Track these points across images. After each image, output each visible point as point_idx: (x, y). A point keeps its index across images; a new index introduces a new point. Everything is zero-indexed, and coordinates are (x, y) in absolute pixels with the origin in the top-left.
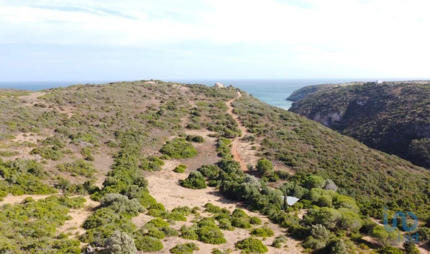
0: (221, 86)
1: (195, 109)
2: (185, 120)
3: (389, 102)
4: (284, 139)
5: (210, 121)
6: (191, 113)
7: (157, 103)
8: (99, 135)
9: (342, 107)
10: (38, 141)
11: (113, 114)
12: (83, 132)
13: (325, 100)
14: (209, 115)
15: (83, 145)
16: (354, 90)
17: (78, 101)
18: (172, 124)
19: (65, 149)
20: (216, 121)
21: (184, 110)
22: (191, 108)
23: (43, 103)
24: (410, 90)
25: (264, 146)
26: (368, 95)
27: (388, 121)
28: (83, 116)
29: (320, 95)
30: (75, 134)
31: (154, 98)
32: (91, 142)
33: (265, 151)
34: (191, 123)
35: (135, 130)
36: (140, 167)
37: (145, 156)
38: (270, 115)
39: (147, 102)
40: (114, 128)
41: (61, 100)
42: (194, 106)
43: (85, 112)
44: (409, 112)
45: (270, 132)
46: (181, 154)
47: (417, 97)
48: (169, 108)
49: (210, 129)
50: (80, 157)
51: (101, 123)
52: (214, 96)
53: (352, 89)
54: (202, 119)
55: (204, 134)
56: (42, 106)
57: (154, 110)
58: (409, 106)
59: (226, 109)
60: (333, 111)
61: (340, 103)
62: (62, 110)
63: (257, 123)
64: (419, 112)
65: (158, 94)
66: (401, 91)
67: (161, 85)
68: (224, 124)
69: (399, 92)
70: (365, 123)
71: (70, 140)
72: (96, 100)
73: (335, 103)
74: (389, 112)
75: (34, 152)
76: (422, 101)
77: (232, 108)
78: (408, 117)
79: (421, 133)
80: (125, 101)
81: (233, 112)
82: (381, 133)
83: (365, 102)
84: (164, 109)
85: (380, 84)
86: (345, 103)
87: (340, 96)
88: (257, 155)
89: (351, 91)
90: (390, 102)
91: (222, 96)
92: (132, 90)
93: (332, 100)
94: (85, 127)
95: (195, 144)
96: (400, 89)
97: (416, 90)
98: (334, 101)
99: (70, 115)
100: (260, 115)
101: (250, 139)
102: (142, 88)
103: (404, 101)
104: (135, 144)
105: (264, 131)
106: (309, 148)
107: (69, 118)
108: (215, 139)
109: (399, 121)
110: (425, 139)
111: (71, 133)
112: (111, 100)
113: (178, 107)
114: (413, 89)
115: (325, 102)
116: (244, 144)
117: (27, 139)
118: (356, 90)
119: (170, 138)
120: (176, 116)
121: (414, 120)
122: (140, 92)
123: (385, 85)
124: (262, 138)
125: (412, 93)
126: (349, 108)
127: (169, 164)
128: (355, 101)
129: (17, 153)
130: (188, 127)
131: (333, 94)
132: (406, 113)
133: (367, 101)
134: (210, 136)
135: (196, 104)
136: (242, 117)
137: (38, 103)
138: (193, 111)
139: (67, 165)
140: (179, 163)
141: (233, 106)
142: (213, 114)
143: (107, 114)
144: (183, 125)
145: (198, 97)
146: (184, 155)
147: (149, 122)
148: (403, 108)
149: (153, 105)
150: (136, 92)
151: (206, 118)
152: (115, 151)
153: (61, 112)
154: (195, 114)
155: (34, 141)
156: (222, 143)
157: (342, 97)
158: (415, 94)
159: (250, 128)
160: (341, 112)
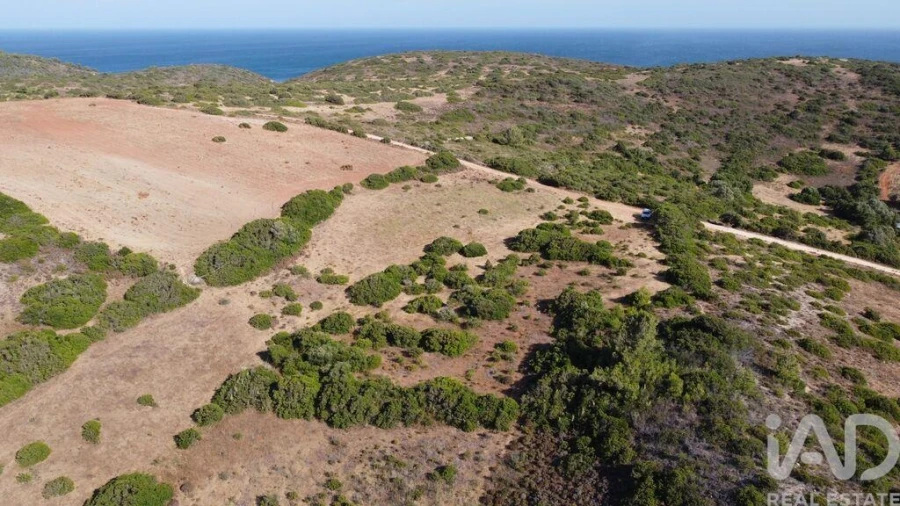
1: (852, 113)
2: (828, 129)
5: (868, 133)
6: (842, 119)
7: (792, 99)
8: (708, 136)
10: (647, 135)
11: (726, 111)
12: (690, 130)
14: (871, 124)
15: (691, 144)
17: (685, 90)
18: (806, 132)
19: (673, 146)
20: (879, 134)
21: (833, 113)
22: (845, 111)
23: (644, 90)
28: (690, 111)
30: (682, 131)
31: (790, 91)
32: (698, 142)
34: (837, 134)
35: (752, 134)
36: (749, 175)
37: (758, 166)
39: (778, 97)
40: (726, 129)
41: (663, 87)
42: (852, 109)
43: (693, 106)
46: (804, 170)
48: (808, 109)
49: (863, 145)
50: (687, 155)
51: (711, 122)
52: (898, 94)
54: (856, 129)
55: (850, 150)
56: (645, 95)
57: (785, 110)
62: (666, 101)
65: (799, 86)
67: (811, 67)
68: (889, 141)
71: (676, 138)
72: (707, 90)
75: (646, 145)
80: (745, 94)
84: (799, 110)
92: (760, 77)
94: (693, 125)
95: (829, 162)
99: (676, 109)
102: (776, 73)
104: (748, 151)
107: (675, 112)
108: (863, 159)
111: (678, 130)
112: (728, 91)
113: (824, 109)
117: (637, 131)
119: (797, 151)
120: (817, 121)
122: (771, 80)
127: (784, 178)
129: (632, 144)
130: (830, 139)
134: (858, 154)
135: (857, 106)
137: (638, 91)
138: (846, 116)
139: (677, 160)
140: (798, 179)
142: (877, 124)
143: (719, 111)
144: (822, 135)
145: (869, 93)
146: (807, 172)
147: (774, 127)
149: (785, 102)
150: (765, 80)
151: (865, 129)
152: (724, 155)
153: (665, 104)
154: (848, 121)
155: (643, 135)
156: (870, 163)
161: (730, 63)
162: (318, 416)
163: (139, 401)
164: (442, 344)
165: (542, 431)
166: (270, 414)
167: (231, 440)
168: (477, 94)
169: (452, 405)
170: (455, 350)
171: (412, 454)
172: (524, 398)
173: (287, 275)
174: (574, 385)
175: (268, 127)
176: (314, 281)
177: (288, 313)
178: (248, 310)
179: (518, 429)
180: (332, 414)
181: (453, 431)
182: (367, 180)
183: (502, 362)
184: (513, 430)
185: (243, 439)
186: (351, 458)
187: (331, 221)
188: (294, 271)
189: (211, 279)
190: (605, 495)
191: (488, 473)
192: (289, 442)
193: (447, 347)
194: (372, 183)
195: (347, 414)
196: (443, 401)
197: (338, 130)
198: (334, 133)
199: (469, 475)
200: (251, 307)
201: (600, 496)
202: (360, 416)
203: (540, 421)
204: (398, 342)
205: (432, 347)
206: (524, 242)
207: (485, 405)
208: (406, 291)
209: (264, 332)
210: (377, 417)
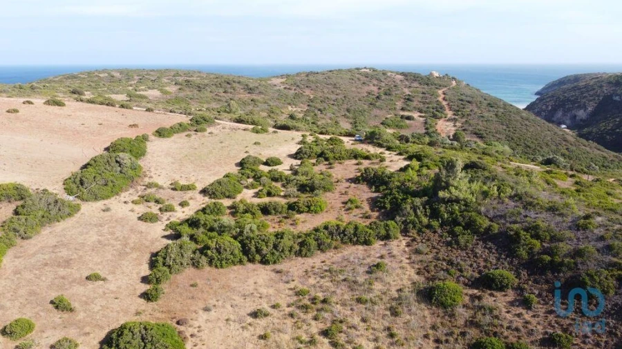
0: (436, 74)
1: (409, 95)
2: (399, 104)
4: (482, 121)
5: (421, 106)
6: (405, 99)
7: (375, 89)
8: (337, 110)
9: (591, 103)
10: (302, 111)
11: (341, 97)
12: (326, 108)
13: (574, 94)
14: (421, 100)
15: (330, 115)
16: (614, 82)
17: (313, 86)
18: (389, 106)
19: (320, 116)
20: (427, 106)
21: (399, 96)
22: (405, 94)
23: (288, 86)
25: (464, 125)
28: (321, 97)
30: (322, 108)
31: (371, 85)
32: (333, 114)
33: (463, 128)
34: (405, 106)
35: (361, 109)
38: (478, 103)
39: (366, 88)
40: (345, 106)
41: (299, 84)
42: (408, 93)
43: (320, 94)
45: (473, 116)
46: (397, 126)
48: (386, 94)
49: (421, 112)
51: (335, 103)
52: (427, 84)
53: (612, 80)
54: (415, 104)
55: (416, 115)
56: (290, 89)
57: (373, 95)
59: (438, 96)
60: (579, 107)
61: (591, 98)
62: (304, 92)
63: (464, 108)
65: (376, 82)
67: (375, 73)
68: (433, 109)
71: (319, 112)
72: (325, 85)
73: (585, 97)
77: (443, 96)
80: (348, 87)
81: (444, 99)
84: (381, 95)
87: (594, 89)
88: (456, 130)
89: (610, 83)
91: (435, 85)
92: (352, 77)
93: (582, 93)
94: (326, 104)
95: (407, 122)
98: (584, 95)
99: (312, 96)
100: (469, 102)
101: (455, 120)
102: (359, 76)
104: (362, 118)
105: (468, 115)
106: (501, 128)
107: (312, 98)
108: (424, 119)
111: (319, 107)
112: (338, 85)
113: (394, 93)
115: (572, 96)
116: (448, 123)
117: (295, 109)
118: (618, 81)
119: (389, 116)
120: (392, 100)
122: (359, 79)
124: (464, 120)
126: (600, 103)
128: (611, 96)
129: (298, 115)
130: (403, 109)
131: (586, 86)
134: (420, 116)
135: (410, 91)
136: (451, 103)
137: (284, 87)
138: (407, 97)
141: (444, 94)
142: (424, 100)
143: (337, 96)
144: (398, 107)
145: (412, 85)
146: (399, 127)
149: (372, 91)
150: (356, 79)
151: (418, 103)
152: (351, 121)
154: (408, 99)
155: (300, 111)
156: (429, 121)
157: (595, 91)
159: (456, 112)
160: (590, 109)
161: (330, 71)
162: (251, 261)
163: (87, 278)
164: (308, 207)
165: (423, 233)
166: (207, 268)
167: (192, 288)
168: (180, 89)
169: (352, 232)
170: (319, 209)
171: (344, 264)
172: (398, 218)
173: (145, 189)
174: (427, 205)
175: (48, 103)
176: (170, 190)
177: (166, 211)
178: (132, 213)
179: (406, 236)
180: (263, 256)
181: (361, 247)
182: (157, 131)
183: (355, 210)
184: (401, 238)
185: (200, 286)
186: (300, 277)
187: (148, 156)
188: (149, 186)
189: (85, 197)
190: (497, 250)
191: (408, 261)
192: (240, 279)
193: (312, 208)
194: (160, 133)
195: (277, 253)
196: (344, 231)
197: (107, 105)
198: (105, 106)
199: (395, 265)
200: (132, 211)
201: (494, 251)
202: (287, 252)
203: (417, 228)
204: (273, 212)
205: (302, 210)
206: (306, 153)
207: (375, 227)
208: (247, 187)
209: (156, 224)
210: (301, 251)
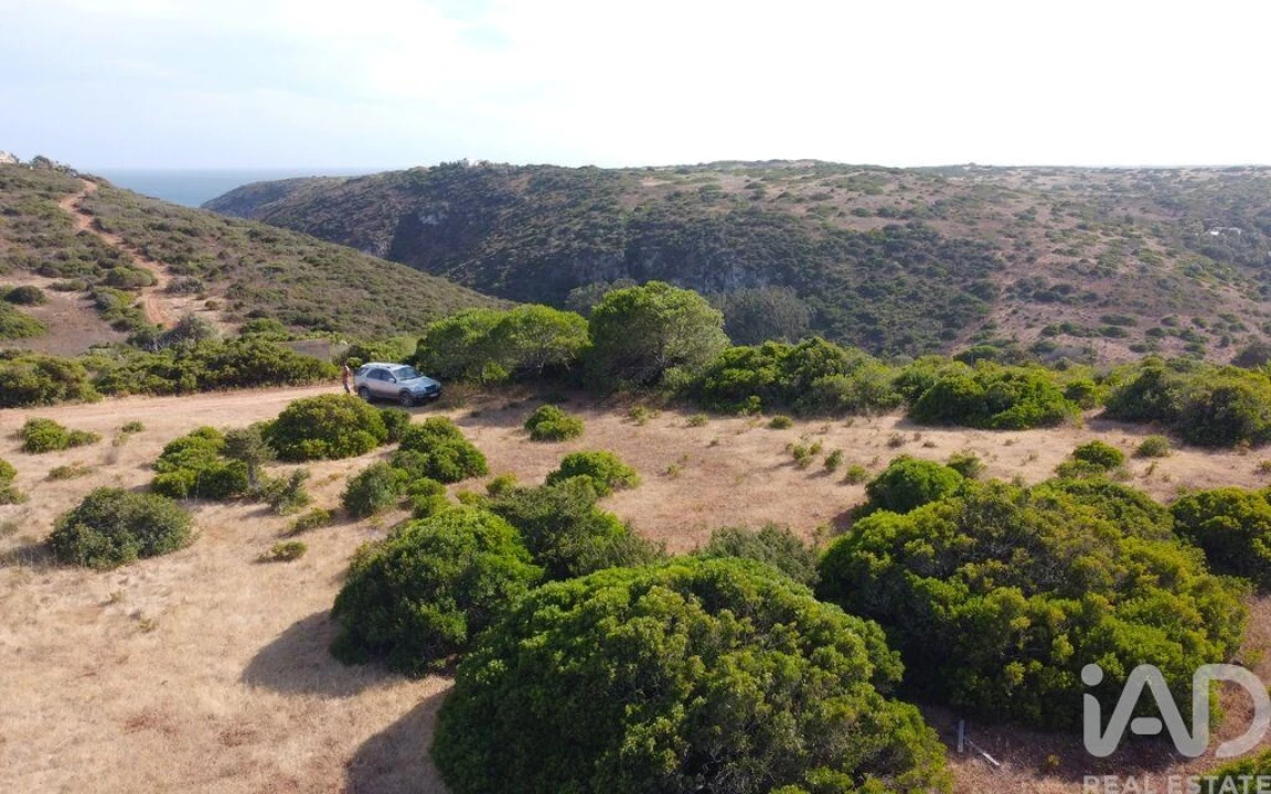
3: (503, 212)
4: (287, 282)
9: (380, 233)
13: (329, 216)
14: (17, 236)
16: (407, 185)
20: (54, 252)
24: (549, 180)
25: (237, 301)
26: (447, 199)
27: (510, 255)
29: (307, 205)
33: (247, 310)
38: (218, 234)
44: (555, 231)
45: (241, 269)
47: (568, 196)
53: (400, 181)
58: (552, 218)
59: (68, 219)
61: (374, 223)
63: (190, 251)
64: (577, 228)
66: (529, 182)
68: (84, 259)
69: (525, 186)
70: (451, 266)
73: (359, 222)
74: (507, 233)
76: (579, 204)
77: (87, 219)
78: (554, 241)
79: (586, 275)
81: (97, 225)
82: (497, 285)
83: (441, 216)
85: (474, 167)
86: (386, 221)
87: (371, 203)
88: (229, 320)
89: (400, 188)
90: (505, 212)
93: (348, 213)
96: (525, 178)
97: (563, 180)
98: (355, 217)
100: (186, 231)
101: (194, 288)
103: (540, 206)
105: (223, 268)
106: (359, 296)
109: (535, 253)
110: (597, 284)
114: (557, 179)
115: (329, 221)
116: (176, 301)
118: (414, 184)
121: (568, 247)
123: (486, 169)
125: (555, 187)
126: (400, 233)
128: (415, 215)
131: (348, 197)
132: (549, 234)
133: (446, 212)
134: (57, 288)
136: (136, 239)
141: (86, 212)
146: (11, 332)
148: (539, 223)
157: (376, 206)
158: (561, 188)
159: (175, 264)
160: (382, 248)
